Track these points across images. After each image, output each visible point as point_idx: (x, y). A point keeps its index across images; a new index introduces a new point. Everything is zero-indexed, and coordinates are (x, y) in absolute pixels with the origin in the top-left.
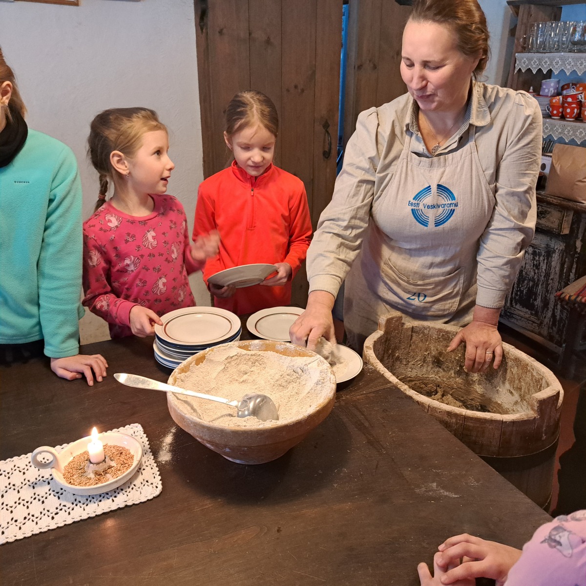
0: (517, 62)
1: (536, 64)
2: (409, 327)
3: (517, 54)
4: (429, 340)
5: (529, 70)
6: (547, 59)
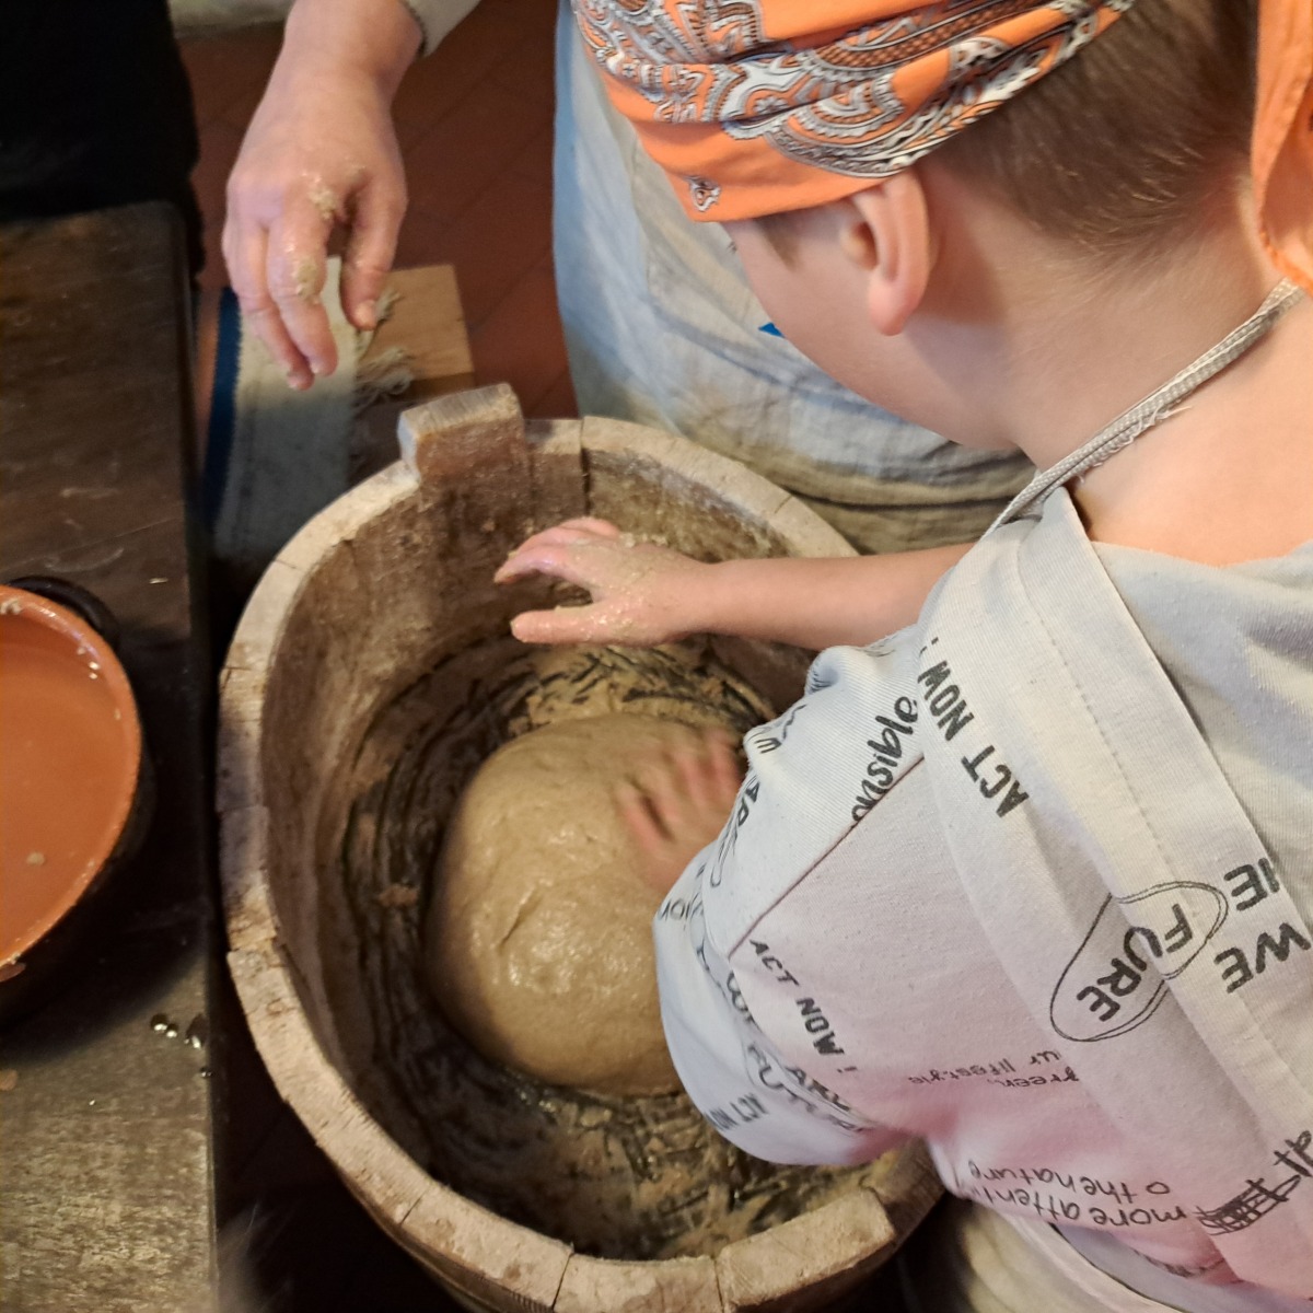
2: (565, 450)
4: (664, 504)
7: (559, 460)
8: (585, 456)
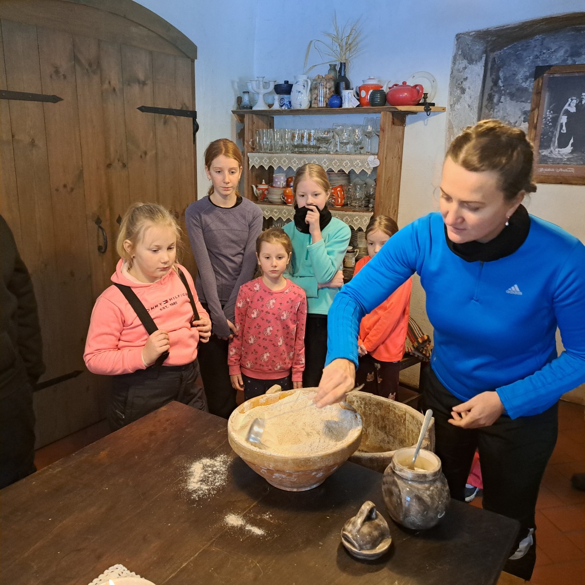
0: (250, 160)
1: (267, 162)
3: (248, 154)
5: (262, 167)
6: (275, 158)
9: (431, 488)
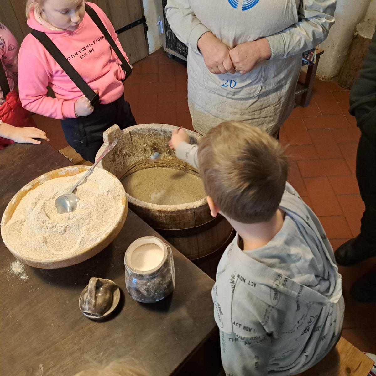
4: (144, 137)
7: (126, 135)
8: (130, 132)
9: (148, 284)
